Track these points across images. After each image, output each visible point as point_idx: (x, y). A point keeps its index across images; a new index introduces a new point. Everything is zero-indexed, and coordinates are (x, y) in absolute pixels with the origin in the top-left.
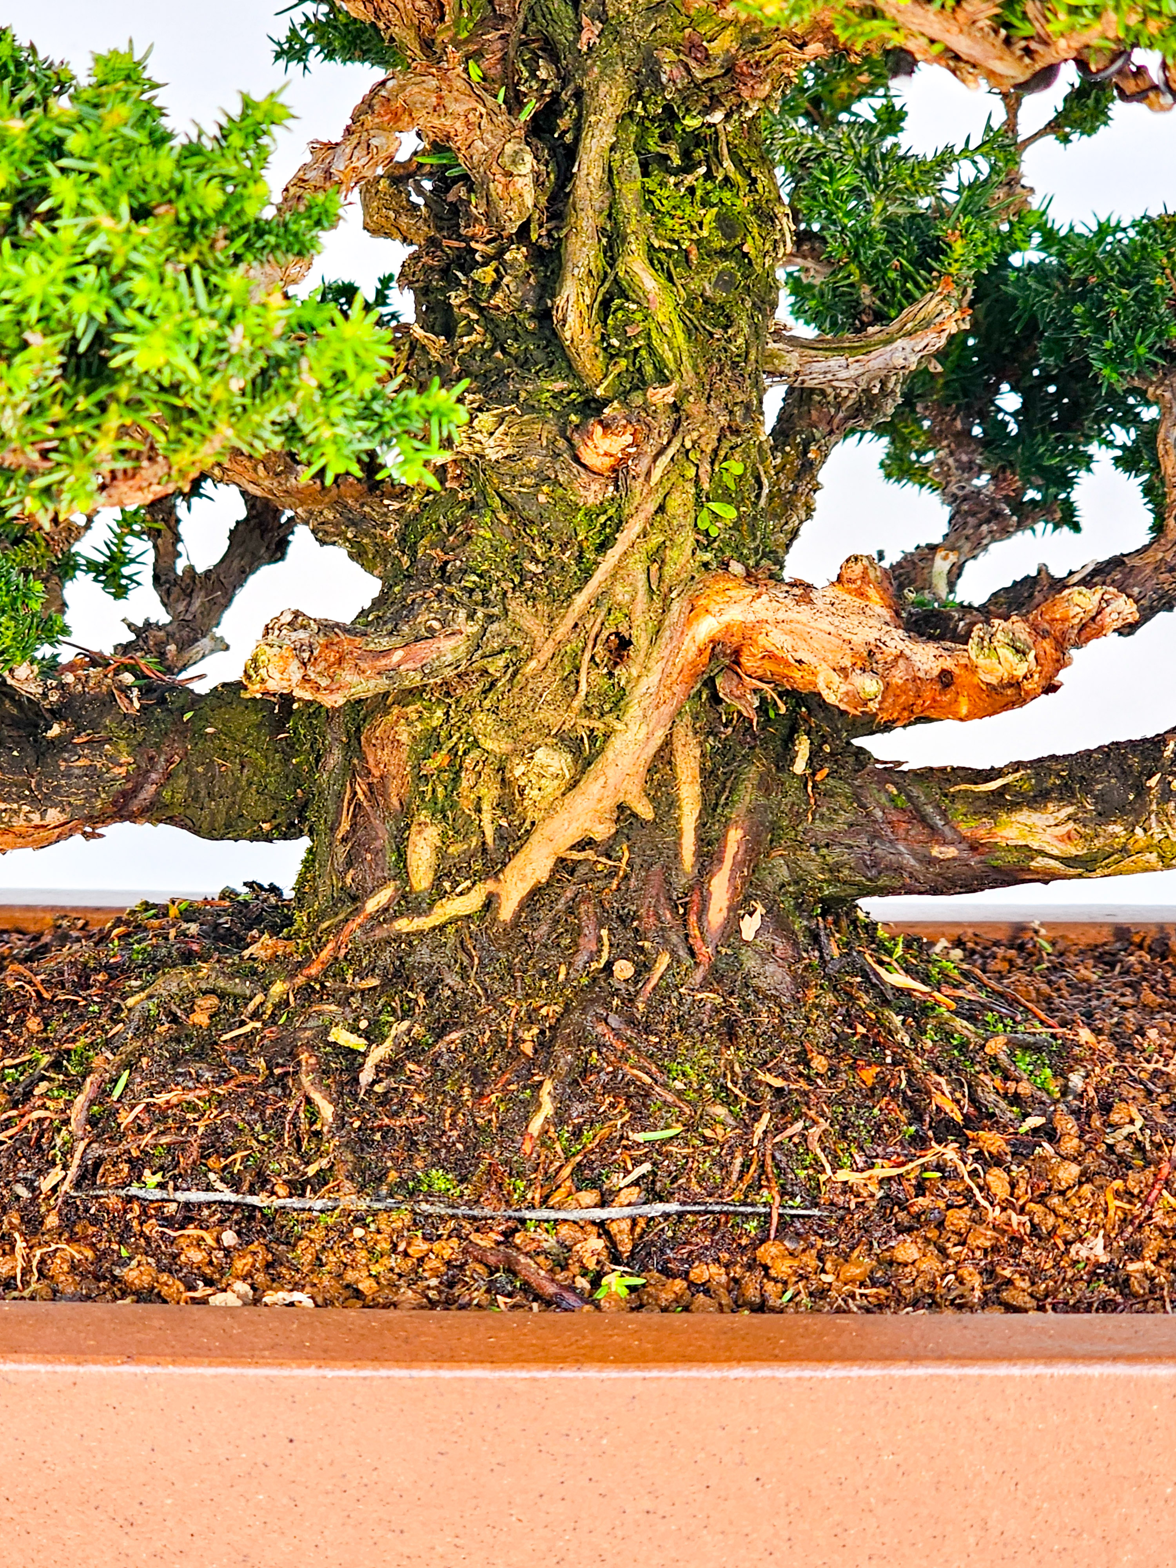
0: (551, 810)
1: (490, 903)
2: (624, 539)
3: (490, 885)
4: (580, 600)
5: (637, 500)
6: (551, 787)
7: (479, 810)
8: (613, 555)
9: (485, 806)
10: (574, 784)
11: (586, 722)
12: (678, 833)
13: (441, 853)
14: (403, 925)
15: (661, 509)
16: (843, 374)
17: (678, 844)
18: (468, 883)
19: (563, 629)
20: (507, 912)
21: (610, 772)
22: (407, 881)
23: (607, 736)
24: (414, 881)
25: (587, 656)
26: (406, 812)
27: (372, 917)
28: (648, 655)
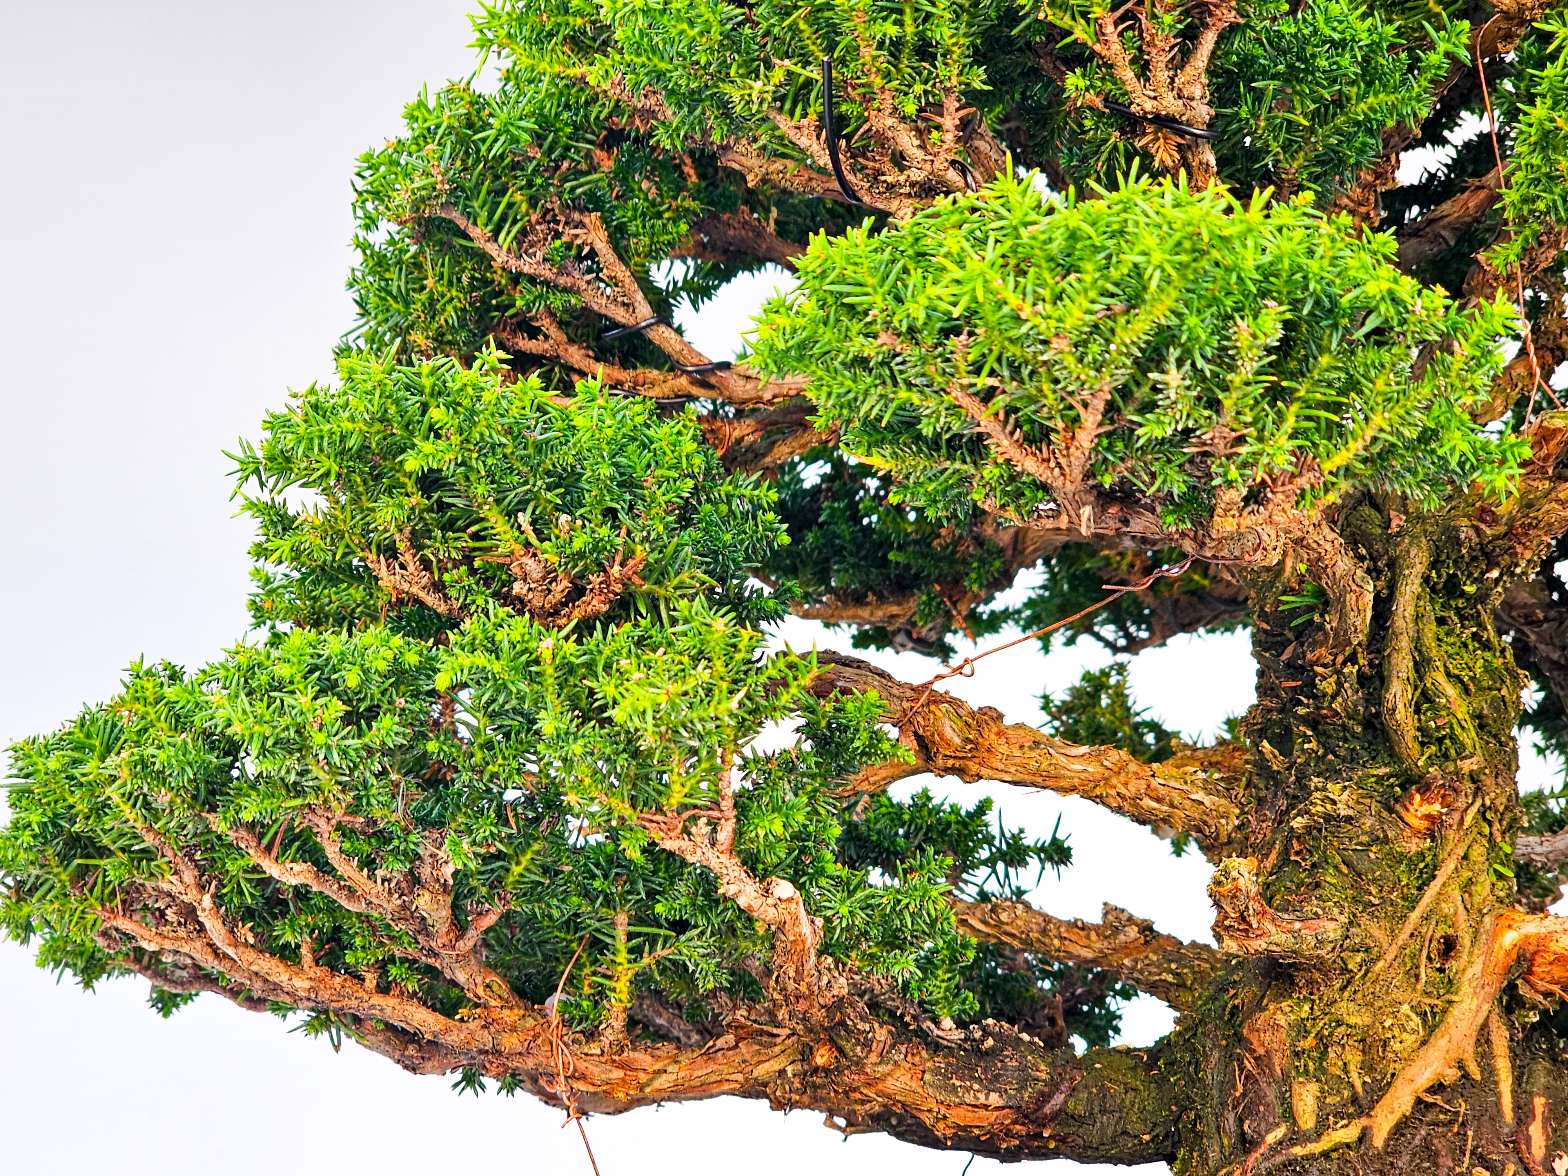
0: (1409, 1060)
1: (1364, 1137)
2: (1442, 876)
3: (1364, 1121)
4: (1414, 916)
5: (1451, 845)
6: (1410, 1039)
7: (1347, 1072)
8: (1434, 887)
9: (1352, 1067)
10: (1424, 1043)
11: (1428, 1001)
12: (1498, 1095)
13: (1320, 1100)
14: (1298, 1151)
15: (1465, 857)
16: (1539, 849)
17: (1498, 1104)
18: (1345, 1122)
19: (1403, 937)
20: (1379, 1141)
21: (1453, 1031)
22: (1295, 1123)
23: (1444, 1012)
24: (1301, 1122)
25: (1425, 953)
26: (1286, 1080)
27: (1271, 1149)
28: (1471, 953)
